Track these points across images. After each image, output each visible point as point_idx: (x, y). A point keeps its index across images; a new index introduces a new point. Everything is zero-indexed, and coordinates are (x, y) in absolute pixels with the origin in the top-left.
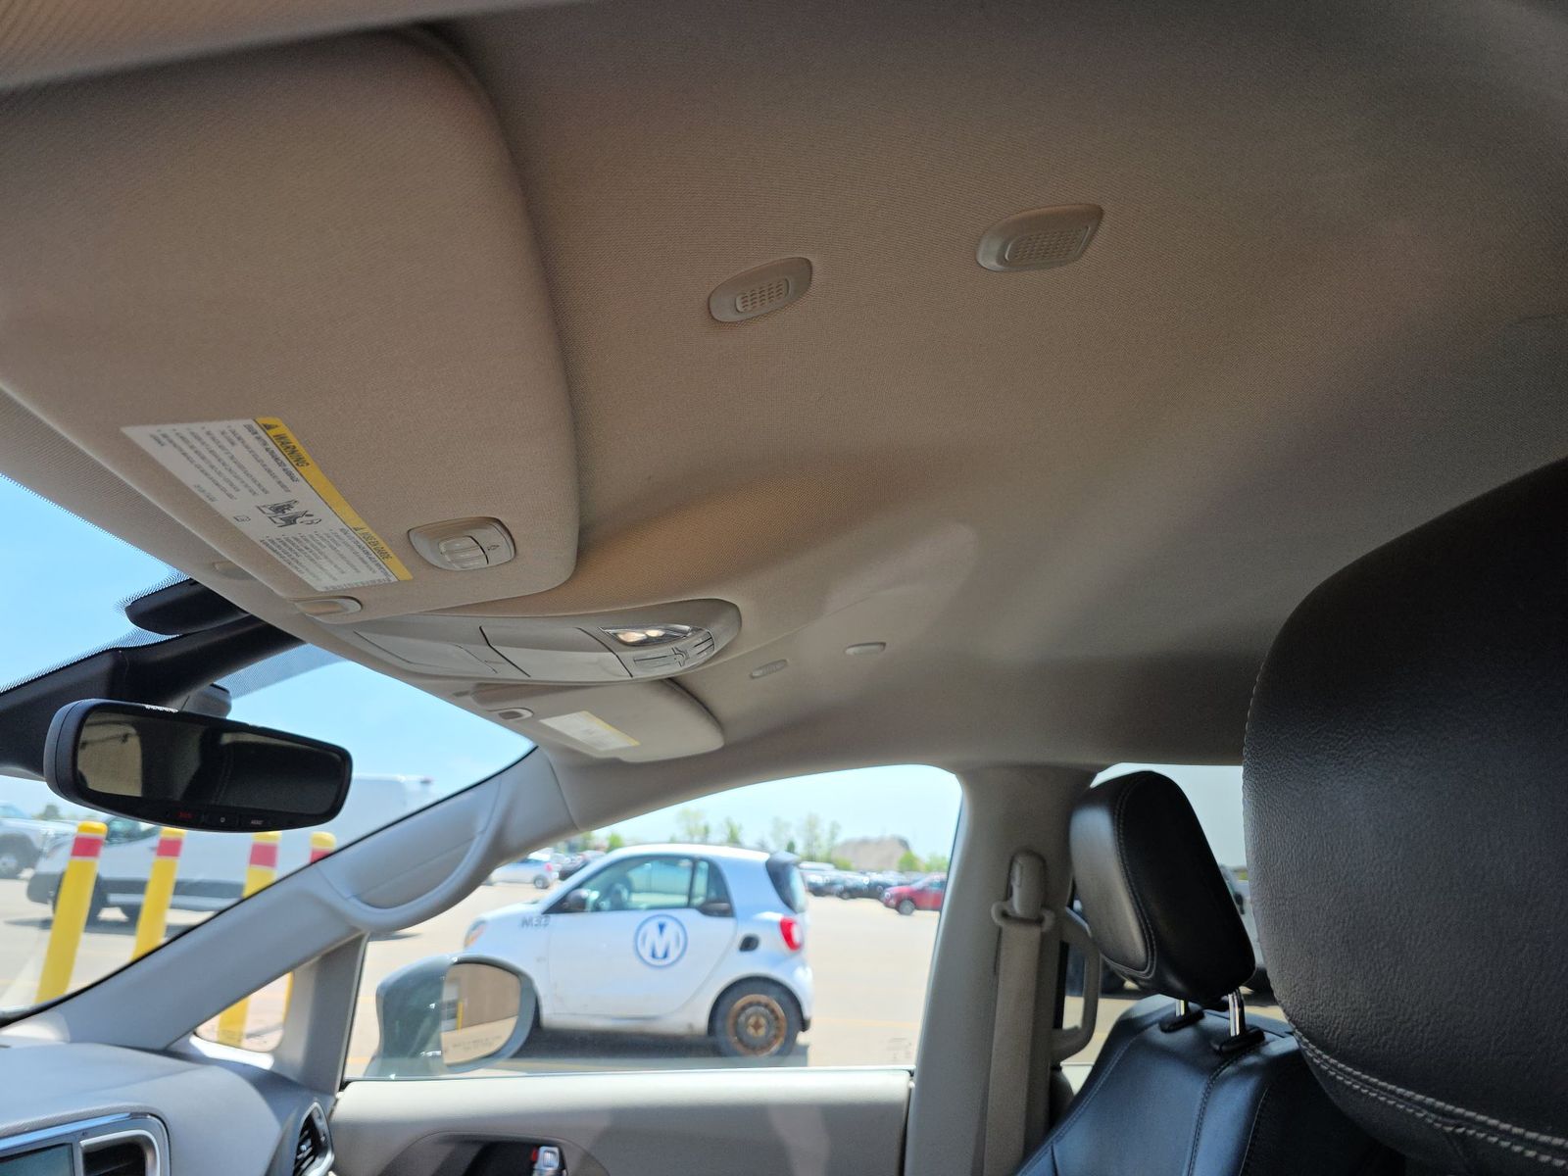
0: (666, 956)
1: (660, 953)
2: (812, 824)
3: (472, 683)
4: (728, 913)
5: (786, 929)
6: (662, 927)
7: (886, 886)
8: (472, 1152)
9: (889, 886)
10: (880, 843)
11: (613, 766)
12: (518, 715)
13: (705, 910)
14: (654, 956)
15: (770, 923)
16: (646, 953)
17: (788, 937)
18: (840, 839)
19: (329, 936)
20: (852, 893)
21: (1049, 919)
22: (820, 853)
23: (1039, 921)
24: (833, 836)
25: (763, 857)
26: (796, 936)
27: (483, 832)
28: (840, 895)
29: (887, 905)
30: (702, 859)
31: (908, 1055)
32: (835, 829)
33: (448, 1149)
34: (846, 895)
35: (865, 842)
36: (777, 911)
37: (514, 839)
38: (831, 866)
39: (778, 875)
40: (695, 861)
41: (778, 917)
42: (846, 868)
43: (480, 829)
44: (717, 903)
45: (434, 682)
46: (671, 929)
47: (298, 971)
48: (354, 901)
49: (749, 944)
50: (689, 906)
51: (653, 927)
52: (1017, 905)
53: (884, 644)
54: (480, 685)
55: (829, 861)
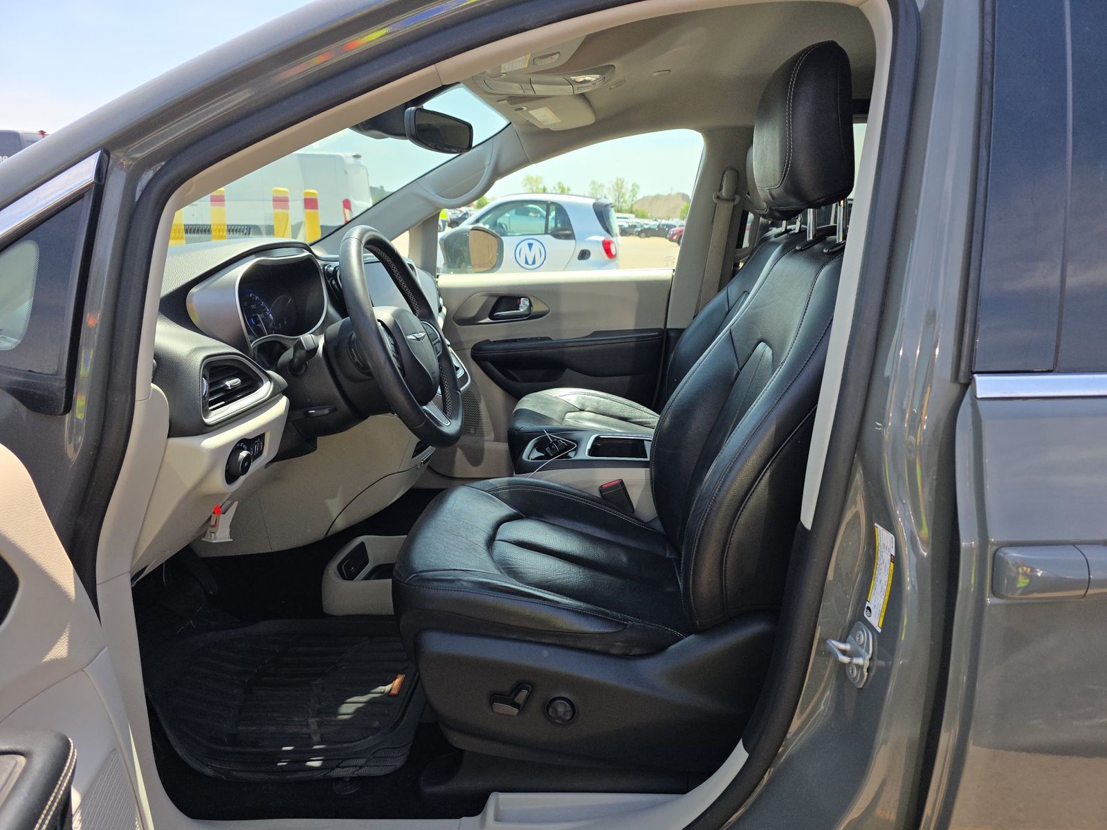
0: (534, 262)
1: (530, 261)
2: (619, 186)
3: (507, 96)
4: (570, 236)
5: (607, 246)
6: (530, 245)
7: (670, 227)
8: (494, 300)
9: (675, 227)
10: (669, 197)
11: (547, 132)
12: (522, 109)
13: (557, 235)
14: (527, 262)
15: (597, 242)
16: (522, 262)
17: (608, 251)
18: (639, 196)
19: (425, 213)
20: (647, 232)
21: (738, 198)
22: (626, 206)
23: (734, 200)
24: (634, 192)
25: (591, 202)
26: (613, 252)
27: (489, 164)
28: (639, 234)
29: (671, 239)
30: (553, 203)
31: (673, 263)
32: (635, 188)
33: (485, 299)
34: (643, 235)
35: (657, 197)
36: (601, 235)
37: (502, 167)
38: (633, 216)
39: (601, 213)
40: (547, 205)
41: (602, 238)
42: (644, 217)
43: (488, 163)
44: (563, 231)
45: (491, 96)
46: (536, 246)
47: (412, 229)
48: (437, 196)
49: (584, 255)
50: (546, 233)
51: (525, 246)
52: (724, 193)
53: (670, 71)
54: (510, 97)
55: (631, 212)
